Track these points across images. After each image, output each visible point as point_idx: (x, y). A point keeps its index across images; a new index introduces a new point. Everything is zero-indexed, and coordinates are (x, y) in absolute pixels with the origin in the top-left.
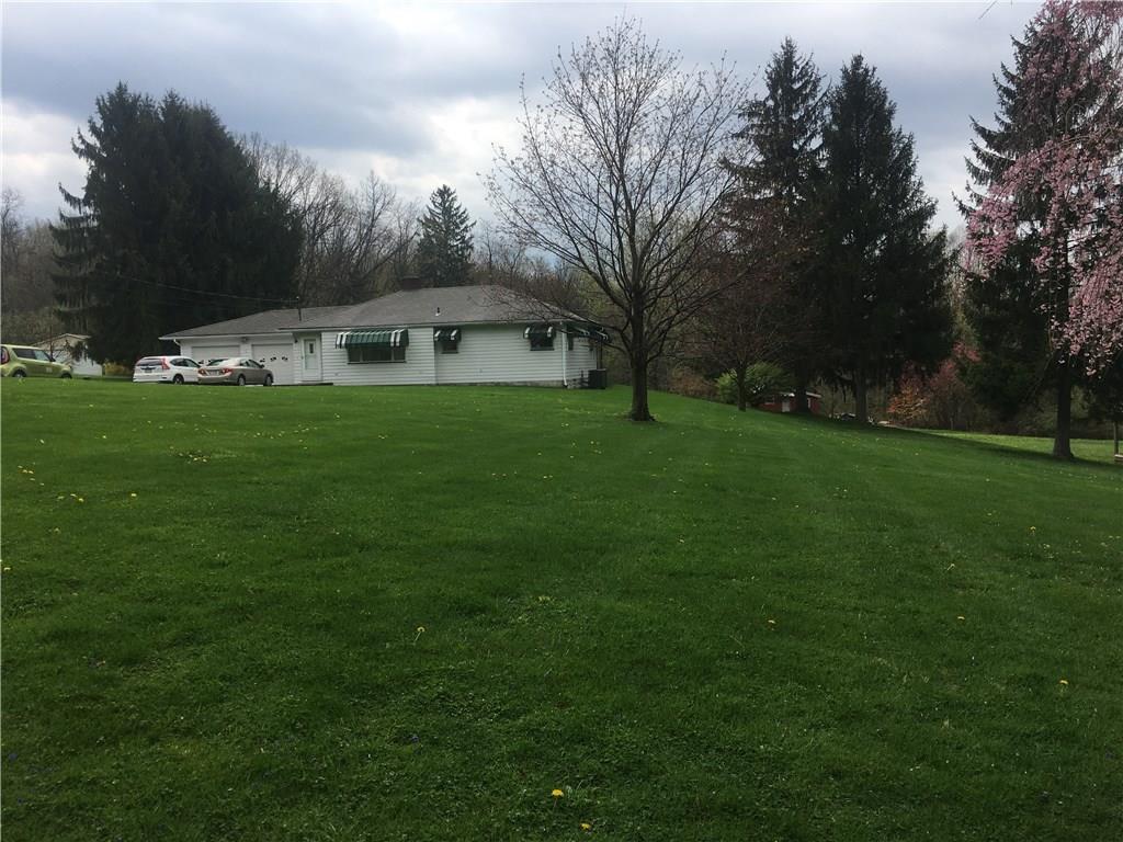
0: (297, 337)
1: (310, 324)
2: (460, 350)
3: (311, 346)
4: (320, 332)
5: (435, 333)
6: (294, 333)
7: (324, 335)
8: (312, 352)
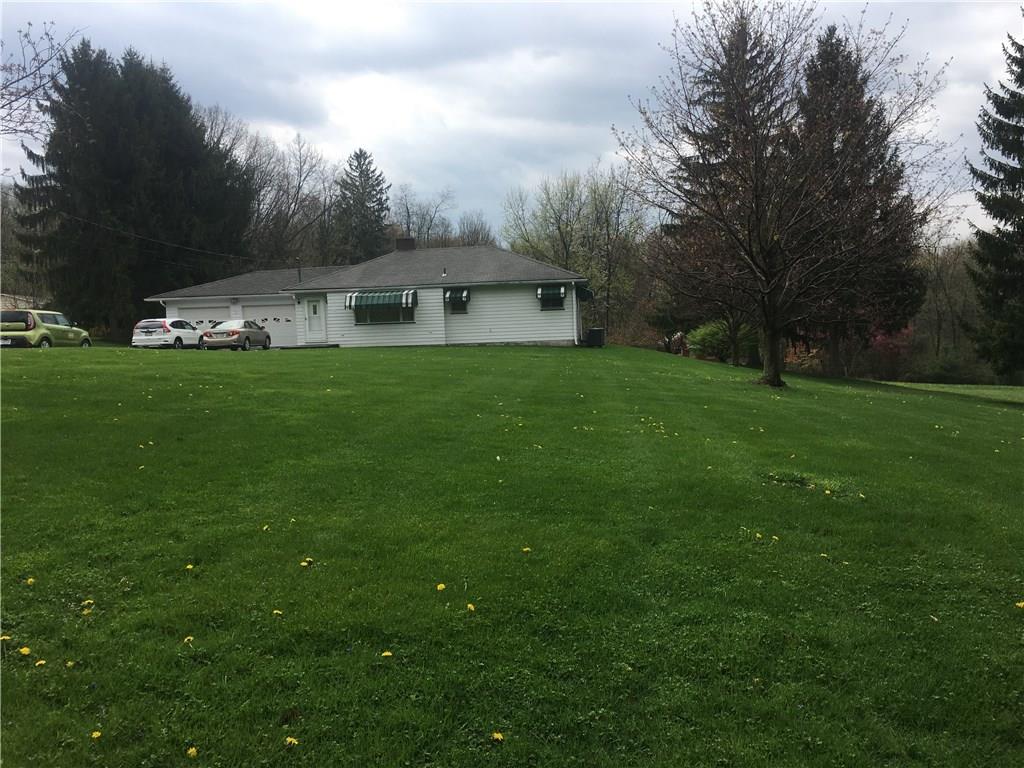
0: (300, 298)
1: (313, 285)
2: (468, 310)
3: (315, 308)
4: (326, 293)
5: (445, 294)
6: (297, 295)
7: (330, 297)
8: (315, 313)
